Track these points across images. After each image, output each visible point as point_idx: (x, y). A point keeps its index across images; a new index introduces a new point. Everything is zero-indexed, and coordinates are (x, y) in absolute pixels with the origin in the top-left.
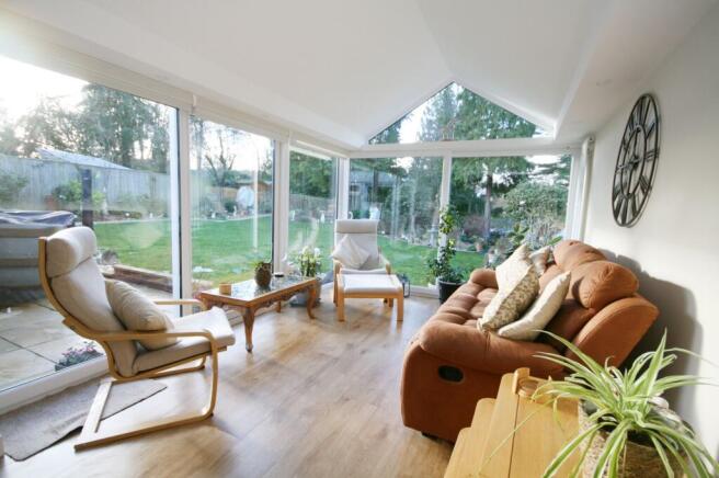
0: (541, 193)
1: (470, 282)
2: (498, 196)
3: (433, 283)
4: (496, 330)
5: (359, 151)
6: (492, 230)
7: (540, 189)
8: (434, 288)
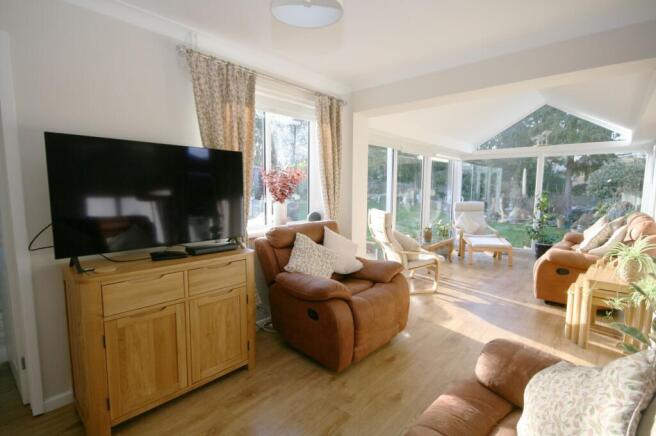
0: (627, 173)
1: (564, 240)
2: (579, 175)
3: (529, 246)
4: (587, 252)
5: (470, 155)
6: (574, 208)
7: (627, 169)
8: (532, 249)
